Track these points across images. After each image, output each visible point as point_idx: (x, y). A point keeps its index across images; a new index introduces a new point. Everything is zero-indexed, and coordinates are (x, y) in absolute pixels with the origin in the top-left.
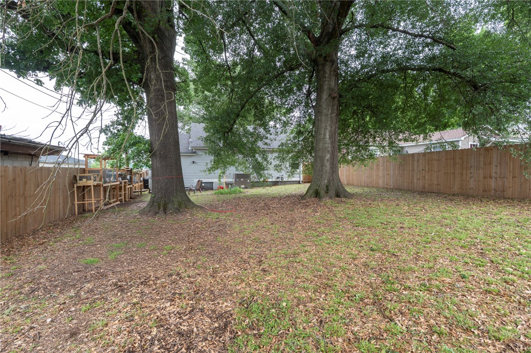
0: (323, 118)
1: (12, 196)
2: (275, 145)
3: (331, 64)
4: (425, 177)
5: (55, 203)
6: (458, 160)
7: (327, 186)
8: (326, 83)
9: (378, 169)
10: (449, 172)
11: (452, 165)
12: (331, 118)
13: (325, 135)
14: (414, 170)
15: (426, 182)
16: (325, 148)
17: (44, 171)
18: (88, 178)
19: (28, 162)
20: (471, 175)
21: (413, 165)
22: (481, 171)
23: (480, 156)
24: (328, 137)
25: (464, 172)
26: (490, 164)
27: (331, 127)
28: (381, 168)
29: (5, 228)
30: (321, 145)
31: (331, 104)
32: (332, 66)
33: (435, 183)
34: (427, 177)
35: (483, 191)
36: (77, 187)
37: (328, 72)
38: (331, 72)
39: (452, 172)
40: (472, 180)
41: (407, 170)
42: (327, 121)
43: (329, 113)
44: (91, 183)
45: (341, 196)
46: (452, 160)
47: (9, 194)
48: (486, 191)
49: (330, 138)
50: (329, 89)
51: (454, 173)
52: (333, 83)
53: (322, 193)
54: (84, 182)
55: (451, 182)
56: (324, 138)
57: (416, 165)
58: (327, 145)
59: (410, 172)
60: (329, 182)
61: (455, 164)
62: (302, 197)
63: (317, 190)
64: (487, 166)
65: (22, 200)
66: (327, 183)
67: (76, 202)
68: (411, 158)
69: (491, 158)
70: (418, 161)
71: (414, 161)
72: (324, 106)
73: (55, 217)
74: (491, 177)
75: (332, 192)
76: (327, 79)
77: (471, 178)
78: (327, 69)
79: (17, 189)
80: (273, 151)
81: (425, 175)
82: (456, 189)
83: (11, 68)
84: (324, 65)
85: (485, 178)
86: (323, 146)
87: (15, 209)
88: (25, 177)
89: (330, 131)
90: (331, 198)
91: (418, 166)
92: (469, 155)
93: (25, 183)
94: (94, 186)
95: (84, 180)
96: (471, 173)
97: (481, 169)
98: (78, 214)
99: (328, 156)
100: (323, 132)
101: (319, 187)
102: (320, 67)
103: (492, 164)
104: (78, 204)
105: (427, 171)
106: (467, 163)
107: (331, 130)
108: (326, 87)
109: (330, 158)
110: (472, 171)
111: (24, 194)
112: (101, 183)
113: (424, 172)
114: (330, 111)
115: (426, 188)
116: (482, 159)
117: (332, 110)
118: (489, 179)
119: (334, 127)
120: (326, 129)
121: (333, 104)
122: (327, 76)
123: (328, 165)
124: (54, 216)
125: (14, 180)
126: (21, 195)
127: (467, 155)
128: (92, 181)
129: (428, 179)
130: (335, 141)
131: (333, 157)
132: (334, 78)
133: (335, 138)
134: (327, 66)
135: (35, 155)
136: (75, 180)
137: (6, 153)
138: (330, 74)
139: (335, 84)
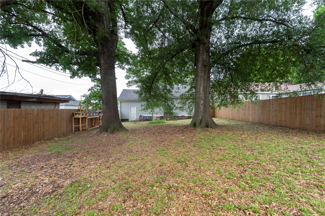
0: (199, 79)
1: (36, 123)
2: (178, 95)
3: (203, 45)
4: (277, 115)
5: (61, 126)
6: (298, 104)
7: (201, 121)
8: (201, 57)
9: (249, 110)
10: (292, 112)
11: (294, 107)
12: (204, 78)
13: (200, 89)
14: (270, 110)
15: (278, 119)
16: (200, 97)
17: (54, 111)
18: (79, 114)
19: (54, 106)
20: (308, 115)
21: (270, 107)
22: (314, 112)
23: (313, 101)
24: (202, 90)
25: (303, 112)
26: (321, 106)
27: (204, 84)
28: (251, 109)
29: (33, 137)
30: (198, 95)
31: (204, 70)
32: (204, 46)
33: (283, 119)
34: (278, 116)
35: (316, 126)
36: (74, 118)
37: (202, 50)
38: (203, 50)
39: (294, 112)
40: (308, 118)
41: (266, 110)
42: (201, 80)
43: (202, 76)
44: (80, 116)
45: (209, 127)
46: (295, 104)
47: (35, 122)
48: (317, 126)
49: (203, 91)
50: (203, 61)
51: (296, 113)
52: (205, 57)
53: (197, 124)
54: (77, 116)
55: (294, 120)
56: (200, 91)
57: (271, 107)
58: (201, 95)
59: (268, 112)
60: (202, 118)
61: (296, 107)
62: (186, 127)
63: (195, 123)
64: (318, 108)
66: (201, 118)
67: (73, 126)
68: (268, 102)
69: (321, 102)
70: (273, 104)
71: (270, 104)
72: (199, 71)
73: (61, 133)
74: (321, 117)
75: (203, 124)
76: (201, 55)
77: (307, 116)
78: (201, 48)
79: (39, 120)
80: (177, 99)
81: (277, 114)
82: (297, 125)
83: (44, 63)
84: (199, 46)
85: (317, 117)
86: (199, 96)
87: (38, 128)
88: (44, 114)
89: (203, 87)
90: (202, 128)
91: (272, 108)
92: (306, 100)
93: (44, 116)
94: (81, 118)
95: (77, 115)
96: (307, 113)
97: (314, 110)
98: (74, 132)
99: (202, 102)
100: (199, 87)
101: (196, 121)
102: (197, 48)
103: (322, 107)
104: (74, 127)
105: (278, 111)
106: (305, 106)
108: (200, 60)
109: (204, 103)
110: (308, 112)
111: (43, 122)
112: (86, 116)
113: (276, 112)
114: (203, 74)
115: (278, 123)
116: (315, 103)
117: (205, 73)
118: (320, 117)
119: (206, 84)
120: (200, 85)
121: (205, 70)
122: (201, 53)
123: (202, 107)
124: (60, 131)
125: (38, 115)
126: (41, 122)
127: (304, 100)
128: (81, 116)
129: (279, 117)
130: (206, 92)
131: (205, 102)
132: (206, 53)
133: (206, 91)
134: (201, 47)
135: (57, 103)
136: (73, 115)
137: (41, 103)
138: (203, 52)
139: (206, 57)
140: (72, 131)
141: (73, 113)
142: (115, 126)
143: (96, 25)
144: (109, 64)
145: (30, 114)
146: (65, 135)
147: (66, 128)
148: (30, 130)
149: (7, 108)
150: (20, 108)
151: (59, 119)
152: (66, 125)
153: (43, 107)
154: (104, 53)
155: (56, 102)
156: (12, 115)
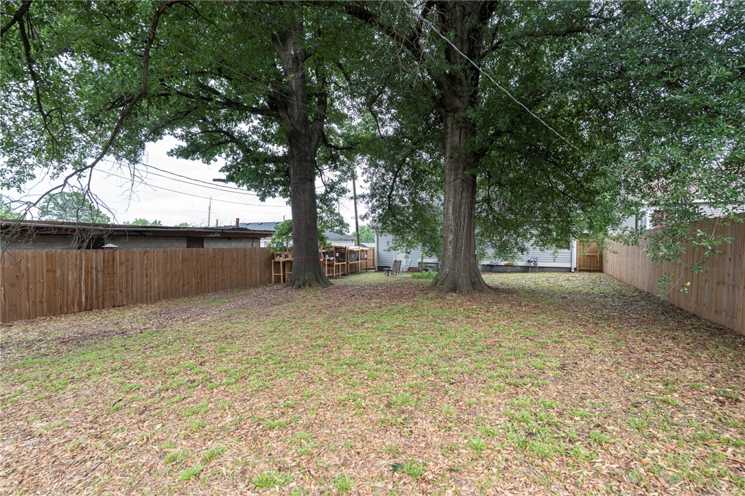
0: (447, 187)
1: (212, 267)
5: (251, 273)
8: (449, 140)
12: (455, 186)
13: (447, 209)
16: (448, 226)
18: (281, 256)
19: (250, 243)
20: (706, 277)
22: (716, 270)
24: (451, 212)
27: (455, 198)
31: (454, 168)
35: (715, 312)
36: (274, 262)
38: (452, 125)
42: (450, 191)
43: (452, 181)
44: (281, 259)
47: (210, 265)
48: (717, 312)
49: (453, 213)
52: (456, 139)
54: (277, 259)
56: (447, 213)
58: (450, 223)
65: (220, 269)
66: (448, 272)
67: (273, 274)
72: (447, 171)
74: (723, 283)
75: (447, 285)
76: (449, 136)
77: (706, 282)
78: (449, 121)
79: (216, 263)
84: (446, 118)
87: (215, 274)
88: (223, 255)
90: (441, 291)
93: (223, 258)
94: (283, 262)
95: (278, 257)
96: (706, 272)
97: (716, 264)
98: (275, 283)
99: (451, 237)
101: (439, 276)
107: (454, 202)
108: (448, 146)
109: (454, 239)
110: (708, 267)
111: (222, 266)
114: (452, 177)
117: (456, 175)
119: (459, 198)
120: (449, 201)
121: (456, 168)
122: (449, 131)
123: (450, 247)
125: (214, 256)
131: (457, 238)
132: (458, 131)
133: (460, 212)
134: (449, 118)
135: (257, 238)
136: (273, 256)
137: (230, 238)
138: (452, 128)
139: (460, 139)
140: (270, 282)
141: (273, 254)
142: (307, 278)
143: (281, 114)
144: (301, 174)
145: (204, 255)
146: (256, 286)
147: (260, 277)
148: (204, 276)
149: (188, 247)
150: (203, 247)
151: (248, 262)
152: (260, 272)
153: (234, 245)
154: (293, 157)
155: (256, 236)
156: (180, 257)
